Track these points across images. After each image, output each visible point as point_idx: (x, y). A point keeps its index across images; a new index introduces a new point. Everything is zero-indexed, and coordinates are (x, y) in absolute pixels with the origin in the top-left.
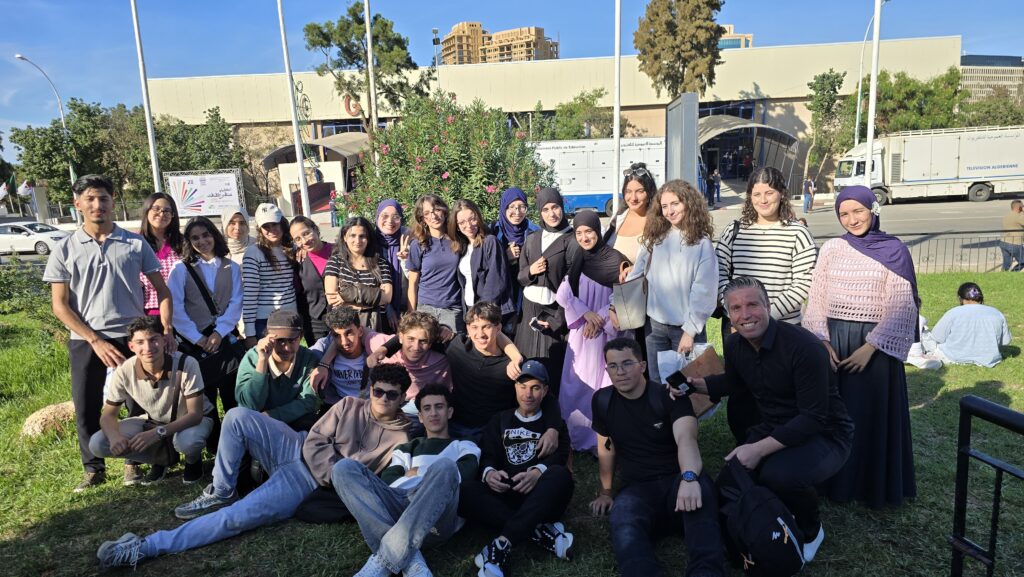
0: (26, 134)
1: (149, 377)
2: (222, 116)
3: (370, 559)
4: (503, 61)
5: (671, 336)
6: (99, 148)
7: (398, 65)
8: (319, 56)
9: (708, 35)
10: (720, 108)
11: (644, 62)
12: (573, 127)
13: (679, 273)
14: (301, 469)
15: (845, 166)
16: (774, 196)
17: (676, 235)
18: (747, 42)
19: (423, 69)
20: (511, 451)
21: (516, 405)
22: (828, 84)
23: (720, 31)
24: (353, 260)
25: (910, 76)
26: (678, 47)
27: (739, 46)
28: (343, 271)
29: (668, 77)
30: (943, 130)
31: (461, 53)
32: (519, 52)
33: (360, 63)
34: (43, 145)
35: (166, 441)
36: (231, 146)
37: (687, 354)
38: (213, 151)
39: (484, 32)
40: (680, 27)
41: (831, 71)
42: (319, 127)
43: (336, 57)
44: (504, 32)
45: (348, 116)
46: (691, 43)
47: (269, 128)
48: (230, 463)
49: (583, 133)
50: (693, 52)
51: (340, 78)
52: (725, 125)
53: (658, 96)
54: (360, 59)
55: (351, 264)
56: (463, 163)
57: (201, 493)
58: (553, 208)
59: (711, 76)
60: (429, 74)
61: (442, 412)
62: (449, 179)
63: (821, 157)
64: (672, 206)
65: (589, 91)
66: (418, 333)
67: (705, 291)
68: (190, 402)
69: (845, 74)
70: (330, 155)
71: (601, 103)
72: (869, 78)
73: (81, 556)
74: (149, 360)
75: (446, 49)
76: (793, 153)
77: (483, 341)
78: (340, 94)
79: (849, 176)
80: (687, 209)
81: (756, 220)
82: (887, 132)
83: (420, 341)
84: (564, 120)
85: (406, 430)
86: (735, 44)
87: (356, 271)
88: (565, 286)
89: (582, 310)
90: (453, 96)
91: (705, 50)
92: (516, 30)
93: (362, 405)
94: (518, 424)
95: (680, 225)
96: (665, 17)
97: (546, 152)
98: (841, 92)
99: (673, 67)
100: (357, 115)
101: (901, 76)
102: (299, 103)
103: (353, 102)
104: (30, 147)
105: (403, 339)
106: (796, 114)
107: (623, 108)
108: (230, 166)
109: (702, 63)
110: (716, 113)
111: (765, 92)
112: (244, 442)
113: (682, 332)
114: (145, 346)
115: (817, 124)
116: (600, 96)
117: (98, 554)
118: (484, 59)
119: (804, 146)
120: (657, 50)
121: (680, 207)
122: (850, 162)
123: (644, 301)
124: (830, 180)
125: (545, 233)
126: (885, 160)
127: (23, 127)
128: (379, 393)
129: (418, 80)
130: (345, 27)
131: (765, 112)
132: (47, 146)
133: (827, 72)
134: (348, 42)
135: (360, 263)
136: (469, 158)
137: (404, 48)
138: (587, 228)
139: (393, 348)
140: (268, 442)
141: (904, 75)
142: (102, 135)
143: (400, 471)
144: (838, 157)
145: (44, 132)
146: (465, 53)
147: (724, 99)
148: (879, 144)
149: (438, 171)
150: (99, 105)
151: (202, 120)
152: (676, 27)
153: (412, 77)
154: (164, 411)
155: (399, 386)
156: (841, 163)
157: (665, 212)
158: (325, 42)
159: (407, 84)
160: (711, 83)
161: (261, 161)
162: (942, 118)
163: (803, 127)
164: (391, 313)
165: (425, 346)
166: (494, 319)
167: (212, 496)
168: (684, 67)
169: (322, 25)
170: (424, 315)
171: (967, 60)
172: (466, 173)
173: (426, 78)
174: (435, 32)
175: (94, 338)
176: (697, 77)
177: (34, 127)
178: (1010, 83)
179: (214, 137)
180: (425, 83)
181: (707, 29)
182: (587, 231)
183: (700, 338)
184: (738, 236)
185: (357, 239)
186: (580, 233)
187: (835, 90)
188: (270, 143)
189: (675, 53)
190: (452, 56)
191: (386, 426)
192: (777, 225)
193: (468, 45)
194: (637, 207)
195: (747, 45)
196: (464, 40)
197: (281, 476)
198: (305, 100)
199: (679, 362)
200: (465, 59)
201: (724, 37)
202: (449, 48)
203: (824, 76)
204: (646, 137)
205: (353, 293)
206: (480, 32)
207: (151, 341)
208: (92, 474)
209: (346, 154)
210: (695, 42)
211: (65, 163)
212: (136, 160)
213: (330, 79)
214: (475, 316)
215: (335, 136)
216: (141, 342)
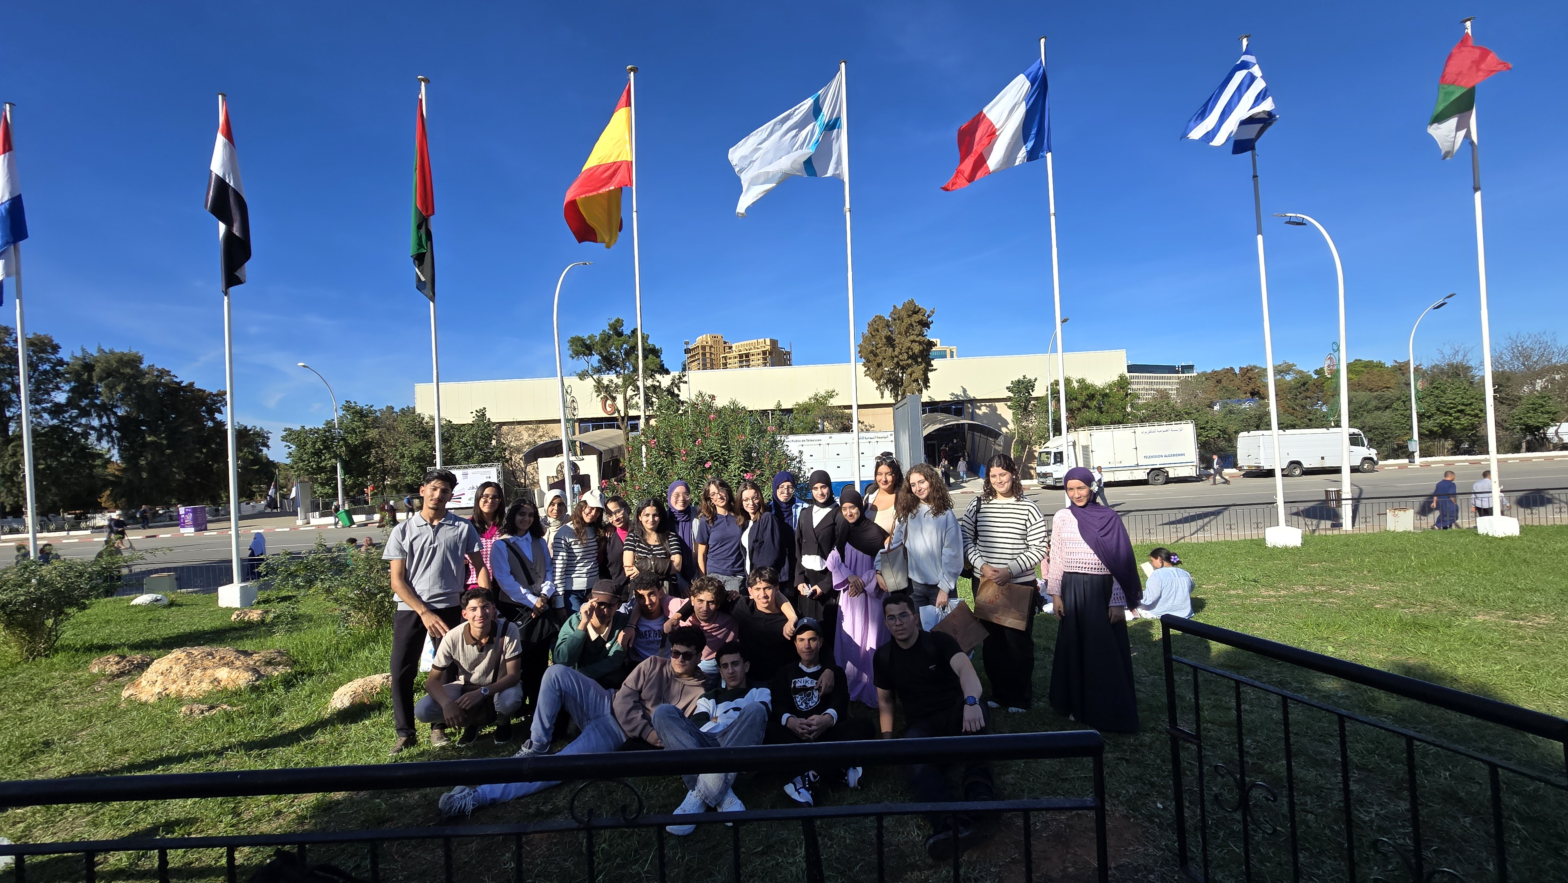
0: (299, 433)
1: (476, 642)
2: (488, 416)
3: (689, 794)
4: (741, 367)
5: (929, 593)
6: (368, 446)
7: (652, 370)
8: (583, 363)
9: (921, 348)
10: (933, 407)
11: (869, 369)
12: (809, 423)
13: (930, 540)
14: (612, 722)
15: (1044, 456)
16: (1006, 477)
17: (925, 507)
18: (952, 353)
19: (675, 374)
20: (798, 699)
21: (799, 659)
22: (1023, 387)
23: (931, 344)
24: (647, 537)
25: (1089, 381)
26: (896, 356)
27: (945, 357)
28: (639, 546)
29: (889, 381)
30: (1121, 426)
31: (704, 360)
32: (756, 360)
33: (618, 369)
34: (314, 443)
35: (488, 701)
36: (494, 442)
37: (944, 609)
38: (476, 448)
39: (725, 343)
40: (897, 341)
41: (1024, 377)
42: (577, 424)
43: (596, 365)
44: (742, 343)
45: (604, 415)
46: (907, 353)
47: (530, 426)
48: (548, 717)
49: (818, 428)
50: (910, 361)
51: (599, 382)
52: (941, 422)
53: (882, 397)
54: (618, 366)
55: (645, 540)
56: (723, 454)
57: (520, 748)
58: (821, 487)
59: (926, 381)
60: (680, 378)
61: (738, 669)
62: (710, 468)
63: (1024, 448)
64: (919, 484)
65: (822, 393)
66: (706, 596)
67: (954, 554)
68: (509, 665)
69: (1036, 380)
70: (587, 449)
71: (833, 402)
72: (1057, 383)
73: (415, 809)
74: (480, 625)
75: (691, 357)
76: (1000, 445)
77: (765, 601)
78: (598, 396)
79: (1049, 464)
80: (931, 485)
81: (995, 496)
82: (1076, 428)
83: (708, 602)
84: (801, 417)
85: (703, 685)
86: (942, 355)
87: (649, 546)
88: (834, 553)
89: (846, 573)
90: (713, 397)
91: (920, 360)
92: (753, 341)
93: (665, 664)
94: (803, 674)
95: (927, 500)
96: (885, 332)
97: (794, 444)
98: (1034, 394)
99: (893, 373)
100: (614, 413)
101: (1081, 382)
102: (568, 404)
103: (609, 402)
104: (301, 446)
105: (695, 602)
106: (998, 412)
107: (860, 407)
108: (491, 461)
109: (918, 370)
110: (931, 411)
111: (972, 394)
112: (561, 696)
113: (939, 589)
114: (478, 612)
115: (1017, 421)
116: (832, 396)
117: (440, 806)
118: (725, 365)
119: (1009, 439)
120: (879, 359)
121: (926, 484)
122: (1048, 453)
123: (905, 568)
124: (1032, 468)
125: (815, 508)
126: (1077, 450)
127: (297, 427)
128: (677, 654)
129: (669, 383)
130: (606, 339)
131: (973, 411)
132: (318, 445)
133: (1021, 378)
134: (608, 351)
135: (653, 539)
136: (728, 449)
137: (659, 357)
138: (851, 505)
139: (687, 611)
140: (581, 696)
141: (1084, 380)
142: (372, 434)
143: (705, 717)
144: (1037, 449)
145: (317, 431)
146: (708, 360)
147: (937, 399)
148: (1073, 436)
149: (701, 461)
150: (371, 406)
151: (469, 419)
152: (894, 340)
153: (665, 381)
154: (486, 673)
155: (693, 647)
156: (1040, 453)
157: (914, 489)
158: (587, 352)
159: (660, 386)
160: (927, 387)
161: (521, 456)
162: (1118, 416)
163: (1005, 424)
164: (680, 580)
165: (712, 607)
166: (773, 582)
167: (530, 751)
168: (902, 373)
169: (586, 337)
170: (711, 579)
171: (1131, 369)
172: (725, 463)
173: (677, 382)
174: (687, 343)
175: (424, 609)
176: (914, 381)
177: (307, 428)
178: (1170, 387)
179: (479, 435)
180: (676, 386)
181: (920, 343)
182: (850, 507)
183: (953, 594)
184: (981, 510)
185: (650, 518)
186: (845, 508)
187: (1029, 393)
188: (531, 440)
189: (895, 361)
190: (696, 363)
191: (687, 683)
192: (1012, 500)
193: (711, 354)
194: (886, 487)
195: (952, 356)
196: (708, 350)
197: (594, 730)
198: (573, 401)
199: (938, 616)
200: (708, 365)
201: (934, 349)
202: (694, 356)
203: (1019, 381)
204: (873, 432)
205: (647, 565)
206: (721, 342)
207: (483, 608)
208: (404, 739)
209: (602, 448)
210: (911, 353)
211: (333, 460)
212: (403, 456)
213: (590, 382)
214: (758, 579)
215: (591, 432)
216: (474, 609)
